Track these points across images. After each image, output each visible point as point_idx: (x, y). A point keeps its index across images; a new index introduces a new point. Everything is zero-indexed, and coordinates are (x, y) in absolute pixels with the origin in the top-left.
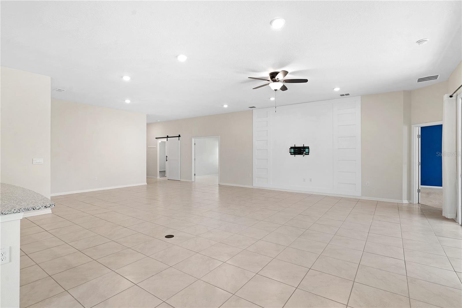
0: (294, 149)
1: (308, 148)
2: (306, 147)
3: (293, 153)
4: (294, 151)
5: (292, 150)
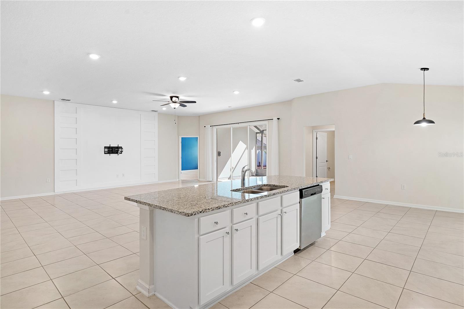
0: (108, 149)
1: (121, 148)
2: (120, 147)
3: (107, 153)
4: (108, 150)
5: (106, 150)
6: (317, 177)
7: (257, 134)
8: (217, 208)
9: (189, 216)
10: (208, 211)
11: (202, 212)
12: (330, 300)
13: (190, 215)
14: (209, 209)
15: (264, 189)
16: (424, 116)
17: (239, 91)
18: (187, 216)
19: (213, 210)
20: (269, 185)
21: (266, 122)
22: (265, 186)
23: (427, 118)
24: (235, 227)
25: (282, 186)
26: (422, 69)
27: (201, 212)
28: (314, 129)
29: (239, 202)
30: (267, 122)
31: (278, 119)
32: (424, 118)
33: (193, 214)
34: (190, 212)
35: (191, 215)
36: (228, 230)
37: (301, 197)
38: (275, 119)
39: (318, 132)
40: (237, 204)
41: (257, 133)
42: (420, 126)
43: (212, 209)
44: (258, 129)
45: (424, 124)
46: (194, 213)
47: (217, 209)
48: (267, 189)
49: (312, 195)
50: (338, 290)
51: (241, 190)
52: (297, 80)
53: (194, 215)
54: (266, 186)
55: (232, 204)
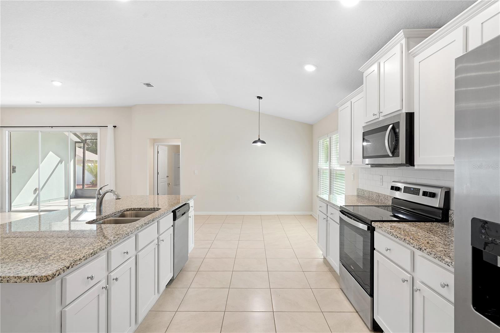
6: (158, 194)
7: (76, 144)
8: (91, 254)
9: (48, 280)
10: (79, 263)
11: (71, 267)
12: (222, 326)
13: (50, 278)
14: (80, 259)
15: (127, 215)
16: (259, 137)
17: (61, 82)
18: (44, 282)
19: (86, 259)
20: (132, 209)
22: (127, 211)
23: (261, 139)
24: (113, 275)
25: (151, 208)
26: (258, 97)
27: (68, 268)
28: (155, 141)
29: (119, 239)
30: (99, 129)
31: (115, 127)
32: (259, 139)
33: (55, 275)
34: (50, 273)
35: (53, 277)
36: (103, 283)
37: (175, 218)
38: (110, 127)
39: (159, 146)
40: (116, 242)
41: (76, 142)
42: (256, 145)
43: (85, 257)
44: (78, 137)
45: (259, 144)
46: (58, 273)
47: (91, 257)
48: (131, 214)
49: (183, 214)
50: (225, 311)
51: (99, 220)
52: (147, 84)
53: (58, 275)
54: (129, 211)
55: (110, 243)
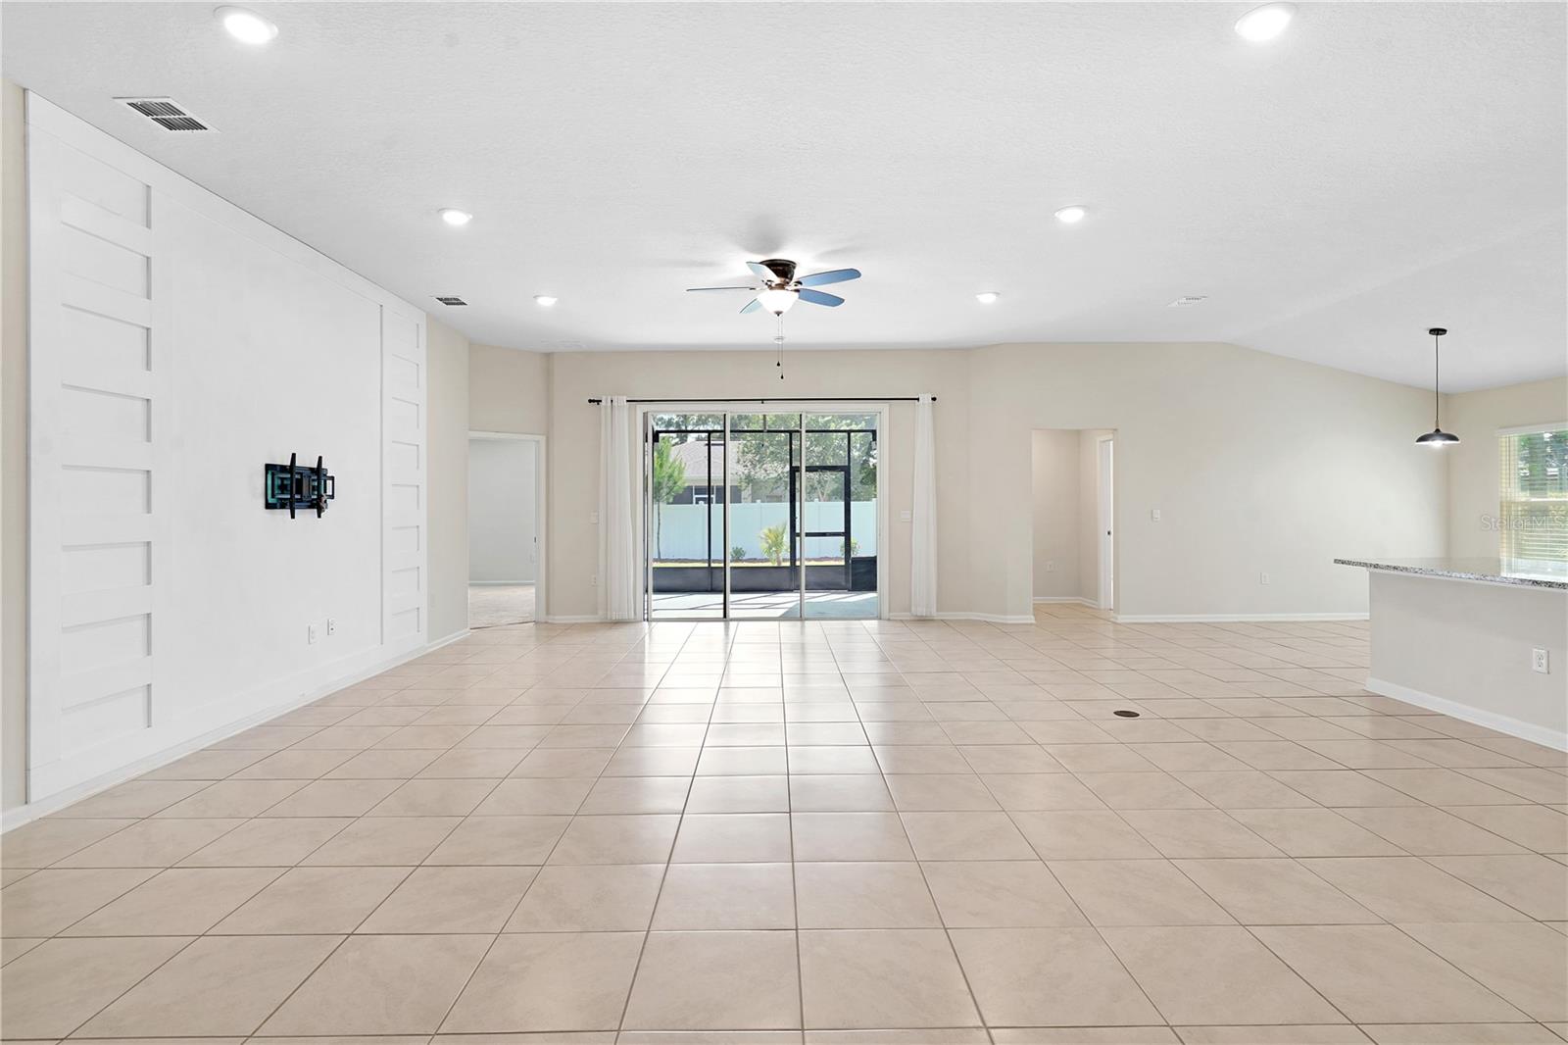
21: (884, 406)
30: (887, 405)
31: (934, 399)
32: (1438, 431)
38: (926, 399)
45: (1438, 444)
